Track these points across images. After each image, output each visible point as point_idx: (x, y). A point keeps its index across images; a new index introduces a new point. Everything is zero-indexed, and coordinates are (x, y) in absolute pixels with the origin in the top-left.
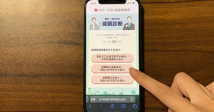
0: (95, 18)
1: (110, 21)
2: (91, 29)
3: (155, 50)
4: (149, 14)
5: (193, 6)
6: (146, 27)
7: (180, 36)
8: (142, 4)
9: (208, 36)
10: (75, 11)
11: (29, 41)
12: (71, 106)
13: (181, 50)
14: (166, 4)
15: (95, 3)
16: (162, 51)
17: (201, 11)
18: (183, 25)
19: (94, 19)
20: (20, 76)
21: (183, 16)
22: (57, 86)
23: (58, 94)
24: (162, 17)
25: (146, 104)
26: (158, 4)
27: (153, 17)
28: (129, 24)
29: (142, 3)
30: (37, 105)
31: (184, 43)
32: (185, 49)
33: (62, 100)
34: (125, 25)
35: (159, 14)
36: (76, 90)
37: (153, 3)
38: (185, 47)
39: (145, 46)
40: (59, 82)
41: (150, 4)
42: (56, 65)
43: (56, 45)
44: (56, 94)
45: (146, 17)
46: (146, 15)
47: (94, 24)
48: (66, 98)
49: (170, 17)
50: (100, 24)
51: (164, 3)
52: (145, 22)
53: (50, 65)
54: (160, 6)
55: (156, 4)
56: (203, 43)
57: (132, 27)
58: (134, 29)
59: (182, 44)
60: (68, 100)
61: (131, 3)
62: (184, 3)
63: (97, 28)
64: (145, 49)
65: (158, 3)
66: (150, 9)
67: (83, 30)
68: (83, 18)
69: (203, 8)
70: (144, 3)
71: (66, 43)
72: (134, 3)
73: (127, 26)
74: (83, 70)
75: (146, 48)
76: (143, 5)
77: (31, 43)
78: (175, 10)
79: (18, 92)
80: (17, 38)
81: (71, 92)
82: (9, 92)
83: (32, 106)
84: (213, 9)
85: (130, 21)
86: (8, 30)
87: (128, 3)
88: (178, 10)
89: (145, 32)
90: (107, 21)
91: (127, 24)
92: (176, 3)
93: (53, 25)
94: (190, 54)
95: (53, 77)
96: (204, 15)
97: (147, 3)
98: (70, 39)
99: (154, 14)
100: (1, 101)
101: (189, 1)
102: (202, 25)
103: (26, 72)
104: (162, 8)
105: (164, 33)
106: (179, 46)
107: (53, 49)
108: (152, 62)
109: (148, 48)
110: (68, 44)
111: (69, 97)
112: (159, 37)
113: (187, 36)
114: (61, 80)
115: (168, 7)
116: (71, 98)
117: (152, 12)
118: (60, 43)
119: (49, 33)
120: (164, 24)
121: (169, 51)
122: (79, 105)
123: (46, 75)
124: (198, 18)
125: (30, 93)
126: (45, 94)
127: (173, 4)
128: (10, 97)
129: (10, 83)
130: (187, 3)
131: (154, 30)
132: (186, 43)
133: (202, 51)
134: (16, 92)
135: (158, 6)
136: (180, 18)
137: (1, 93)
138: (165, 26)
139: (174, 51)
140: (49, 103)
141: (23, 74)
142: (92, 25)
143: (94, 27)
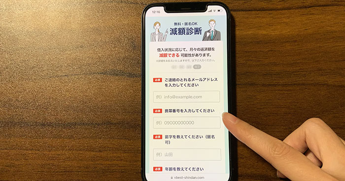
1: (182, 26)
2: (153, 39)
3: (252, 84)
4: (242, 28)
5: (311, 14)
6: (238, 48)
7: (292, 62)
8: (231, 12)
9: (336, 61)
11: (57, 71)
12: (122, 172)
13: (295, 84)
14: (271, 12)
15: (159, 12)
16: (263, 85)
17: (324, 22)
18: (296, 44)
19: (158, 24)
20: (43, 125)
21: (297, 30)
22: (100, 141)
23: (102, 153)
24: (264, 32)
25: (239, 168)
26: (257, 12)
27: (250, 32)
28: (212, 31)
29: (232, 10)
30: (68, 171)
31: (299, 73)
32: (301, 82)
33: (108, 163)
34: (206, 33)
35: (259, 28)
36: (129, 147)
37: (250, 11)
38: (300, 79)
39: (237, 77)
40: (103, 135)
41: (244, 13)
42: (99, 108)
43: (99, 76)
44: (98, 154)
45: (238, 33)
46: (239, 29)
48: (114, 160)
49: (276, 31)
50: (167, 32)
51: (266, 10)
52: (237, 40)
53: (90, 107)
54: (260, 15)
55: (253, 12)
56: (329, 72)
57: (216, 36)
58: (219, 39)
59: (296, 74)
60: (117, 162)
61: (214, 11)
62: (297, 11)
63: (162, 38)
64: (237, 83)
65: (258, 10)
66: (245, 19)
68: (140, 36)
69: (328, 17)
70: (235, 11)
71: (115, 73)
72: (219, 11)
73: (208, 34)
74: (140, 115)
75: (240, 80)
76: (234, 13)
77: (59, 73)
78: (285, 20)
79: (39, 150)
80: (38, 67)
81: (122, 151)
82: (25, 151)
83: (62, 172)
84: (343, 19)
85: (213, 27)
86: (25, 54)
88: (288, 20)
89: (237, 55)
90: (178, 27)
91: (209, 31)
92: (286, 11)
93: (93, 45)
94: (309, 89)
95: (95, 127)
96: (329, 28)
97: (239, 11)
98: (120, 67)
99: (251, 27)
100: (13, 165)
101: (306, 7)
102: (326, 45)
103: (52, 119)
104: (263, 17)
105: (266, 56)
106: (290, 77)
107: (95, 83)
108: (248, 103)
109: (242, 81)
110: (117, 75)
111: (119, 159)
112: (258, 63)
113: (304, 61)
114: (106, 132)
115: (272, 17)
116: (122, 160)
117: (247, 24)
118: (104, 73)
119: (88, 59)
120: (266, 43)
121: (275, 85)
122: (135, 171)
123: (84, 124)
124: (321, 33)
125: (59, 153)
126: (81, 154)
127: (281, 11)
128: (27, 158)
129: (27, 137)
130: (303, 10)
131: (251, 52)
132: (302, 73)
133: (328, 85)
134: (36, 150)
135: (257, 16)
136: (291, 33)
137: (13, 152)
138: (268, 46)
139: (283, 85)
140: (87, 168)
141: (48, 123)
142: (154, 33)
143: (157, 37)
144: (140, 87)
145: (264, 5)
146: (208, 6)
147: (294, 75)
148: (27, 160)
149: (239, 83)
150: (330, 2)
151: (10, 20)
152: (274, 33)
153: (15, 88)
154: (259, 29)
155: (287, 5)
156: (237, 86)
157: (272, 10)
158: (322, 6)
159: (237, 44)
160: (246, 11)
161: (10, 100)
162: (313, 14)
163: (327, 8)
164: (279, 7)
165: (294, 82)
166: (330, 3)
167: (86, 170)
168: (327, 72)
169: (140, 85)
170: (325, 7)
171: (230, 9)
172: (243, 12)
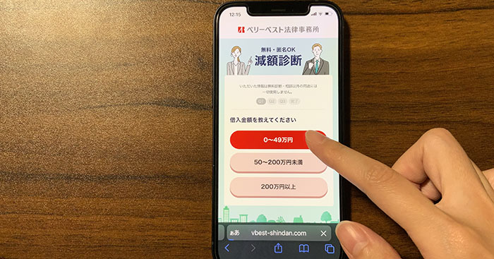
0: (238, 47)
1: (272, 53)
2: (230, 71)
3: (375, 121)
4: (360, 39)
5: (460, 21)
6: (354, 68)
7: (432, 90)
8: (345, 16)
10: (194, 32)
11: (89, 100)
13: (436, 122)
14: (401, 16)
16: (391, 123)
17: (479, 32)
18: (438, 63)
19: (237, 50)
20: (69, 178)
21: (439, 43)
22: (152, 202)
23: (155, 220)
24: (392, 46)
26: (382, 17)
27: (371, 46)
28: (317, 61)
29: (345, 13)
30: (105, 246)
31: (442, 106)
32: (445, 119)
33: (163, 234)
34: (307, 63)
35: (385, 39)
36: (194, 211)
37: (371, 14)
38: (443, 115)
39: (353, 111)
40: (157, 194)
41: (363, 17)
42: (149, 153)
43: (150, 108)
44: (149, 221)
47: (236, 62)
48: (172, 230)
49: (409, 45)
50: (251, 61)
51: (395, 14)
52: (353, 56)
53: (137, 153)
54: (386, 21)
55: (376, 16)
56: (485, 105)
57: (322, 69)
58: (326, 73)
59: (437, 106)
60: (177, 233)
61: (320, 14)
62: (439, 15)
64: (352, 119)
65: (383, 14)
66: (363, 27)
67: (211, 75)
69: (485, 25)
70: (349, 14)
71: (173, 103)
72: (327, 14)
73: (311, 65)
74: (211, 165)
75: (355, 115)
76: (348, 18)
77: (94, 104)
78: (421, 28)
79: (62, 215)
80: (61, 93)
81: (184, 217)
82: (42, 216)
83: (95, 246)
85: (318, 55)
86: (42, 75)
87: (315, 14)
88: (426, 29)
89: (352, 79)
90: (267, 54)
91: (312, 61)
92: (424, 15)
93: (143, 62)
94: (456, 129)
95: (144, 182)
96: (485, 41)
97: (356, 14)
98: (181, 95)
99: (372, 38)
100: (25, 235)
101: (452, 10)
102: (481, 65)
103: (82, 170)
104: (390, 24)
105: (395, 81)
106: (429, 111)
107: (144, 118)
109: (358, 116)
110: (177, 106)
111: (179, 228)
112: (383, 91)
113: (448, 89)
114: (161, 188)
115: (403, 24)
116: (182, 230)
117: (368, 34)
118: (158, 104)
119: (134, 82)
120: (395, 62)
121: (407, 123)
122: (202, 246)
123: (127, 177)
124: (473, 48)
125: (91, 218)
126: (124, 221)
127: (416, 15)
128: (44, 226)
129: (44, 196)
130: (448, 15)
131: (372, 74)
132: (445, 105)
133: (483, 124)
134: (58, 215)
135: (383, 21)
136: (431, 47)
137: (24, 217)
138: (397, 66)
140: (133, 241)
141: (75, 175)
142: (232, 63)
143: (236, 68)
145: (392, 6)
146: (312, 7)
147: (435, 108)
148: (44, 228)
149: (355, 120)
150: (488, 2)
151: (19, 25)
152: (406, 47)
153: (28, 123)
154: (384, 41)
155: (424, 7)
156: (352, 125)
157: (403, 14)
158: (476, 8)
159: (352, 62)
160: (365, 14)
161: (20, 141)
162: (462, 20)
163: (484, 12)
164: (414, 9)
165: (434, 118)
166: (488, 5)
167: (132, 244)
168: (482, 105)
169: (210, 121)
170: (480, 10)
171: (343, 11)
172: (360, 17)
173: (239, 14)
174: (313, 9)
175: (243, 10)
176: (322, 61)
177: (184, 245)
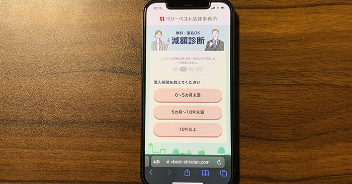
0: (160, 31)
1: (183, 36)
2: (154, 48)
3: (256, 84)
4: (247, 26)
5: (317, 13)
6: (242, 47)
7: (297, 62)
8: (235, 10)
9: (342, 61)
10: (129, 20)
11: (55, 68)
13: (299, 84)
14: (275, 10)
16: (268, 85)
17: (330, 21)
18: (301, 43)
19: (159, 33)
20: (40, 123)
21: (302, 29)
22: (99, 140)
23: (100, 153)
24: (269, 31)
25: (241, 170)
26: (262, 10)
27: (254, 31)
28: (215, 41)
29: (236, 8)
30: (65, 171)
31: (304, 73)
32: (306, 82)
33: (106, 163)
34: (208, 43)
35: (264, 26)
36: (128, 146)
37: (254, 8)
38: (305, 79)
39: (241, 76)
40: (102, 134)
42: (97, 106)
43: (98, 74)
44: (96, 153)
45: (241, 31)
46: (243, 27)
47: (158, 41)
48: (112, 160)
49: (281, 30)
50: (169, 41)
51: (271, 8)
52: (241, 38)
53: (88, 106)
54: (265, 13)
55: (258, 10)
56: (335, 73)
57: (219, 46)
58: (222, 49)
60: (116, 162)
61: (218, 8)
62: (302, 9)
63: (164, 47)
64: (240, 82)
65: (262, 8)
66: (248, 17)
67: (141, 50)
68: (141, 32)
69: (335, 16)
70: (239, 8)
71: (114, 71)
72: (222, 8)
73: (211, 44)
74: (140, 114)
75: (242, 80)
76: (237, 11)
77: (57, 70)
78: (290, 18)
79: (35, 149)
80: (35, 63)
81: (121, 150)
82: (21, 149)
83: (58, 171)
84: (349, 19)
85: (216, 37)
86: (22, 50)
87: (214, 8)
88: (293, 19)
89: (241, 54)
90: (180, 36)
91: (212, 41)
92: (292, 9)
93: (93, 42)
94: (314, 89)
95: (93, 126)
96: (335, 28)
97: (243, 8)
98: (119, 65)
99: (255, 25)
100: (9, 163)
101: (311, 6)
102: (332, 44)
103: (49, 117)
104: (268, 15)
105: (270, 55)
106: (295, 77)
107: (93, 81)
108: (251, 103)
109: (245, 80)
110: (117, 73)
111: (118, 159)
112: (262, 62)
113: (309, 61)
114: (105, 130)
115: (277, 15)
116: (120, 160)
117: (251, 22)
118: (103, 71)
119: (86, 56)
120: (271, 42)
121: (279, 85)
122: (134, 171)
123: (81, 122)
124: (326, 32)
125: (55, 151)
126: (79, 153)
127: (286, 9)
128: (22, 156)
129: (22, 135)
130: (309, 8)
131: (254, 50)
132: (306, 73)
133: (333, 86)
134: (32, 149)
135: (262, 13)
136: (296, 32)
137: (8, 150)
138: (273, 45)
139: (288, 85)
140: (85, 167)
141: (44, 121)
142: (155, 42)
143: (158, 46)
144: (140, 85)
146: (212, 3)
147: (299, 74)
148: (23, 158)
151: (6, 15)
152: (279, 31)
153: (11, 84)
154: (263, 28)
155: (292, 3)
156: (240, 86)
157: (277, 8)
158: (328, 4)
159: (240, 42)
160: (250, 8)
161: (7, 97)
162: (319, 13)
163: (334, 7)
164: (284, 5)
165: (299, 82)
167: (84, 170)
168: (333, 72)
169: (140, 83)
170: (331, 6)
171: (234, 6)
172: (247, 10)
173: (160, 8)
174: (213, 4)
175: (163, 5)
176: (219, 41)
177: (121, 171)
